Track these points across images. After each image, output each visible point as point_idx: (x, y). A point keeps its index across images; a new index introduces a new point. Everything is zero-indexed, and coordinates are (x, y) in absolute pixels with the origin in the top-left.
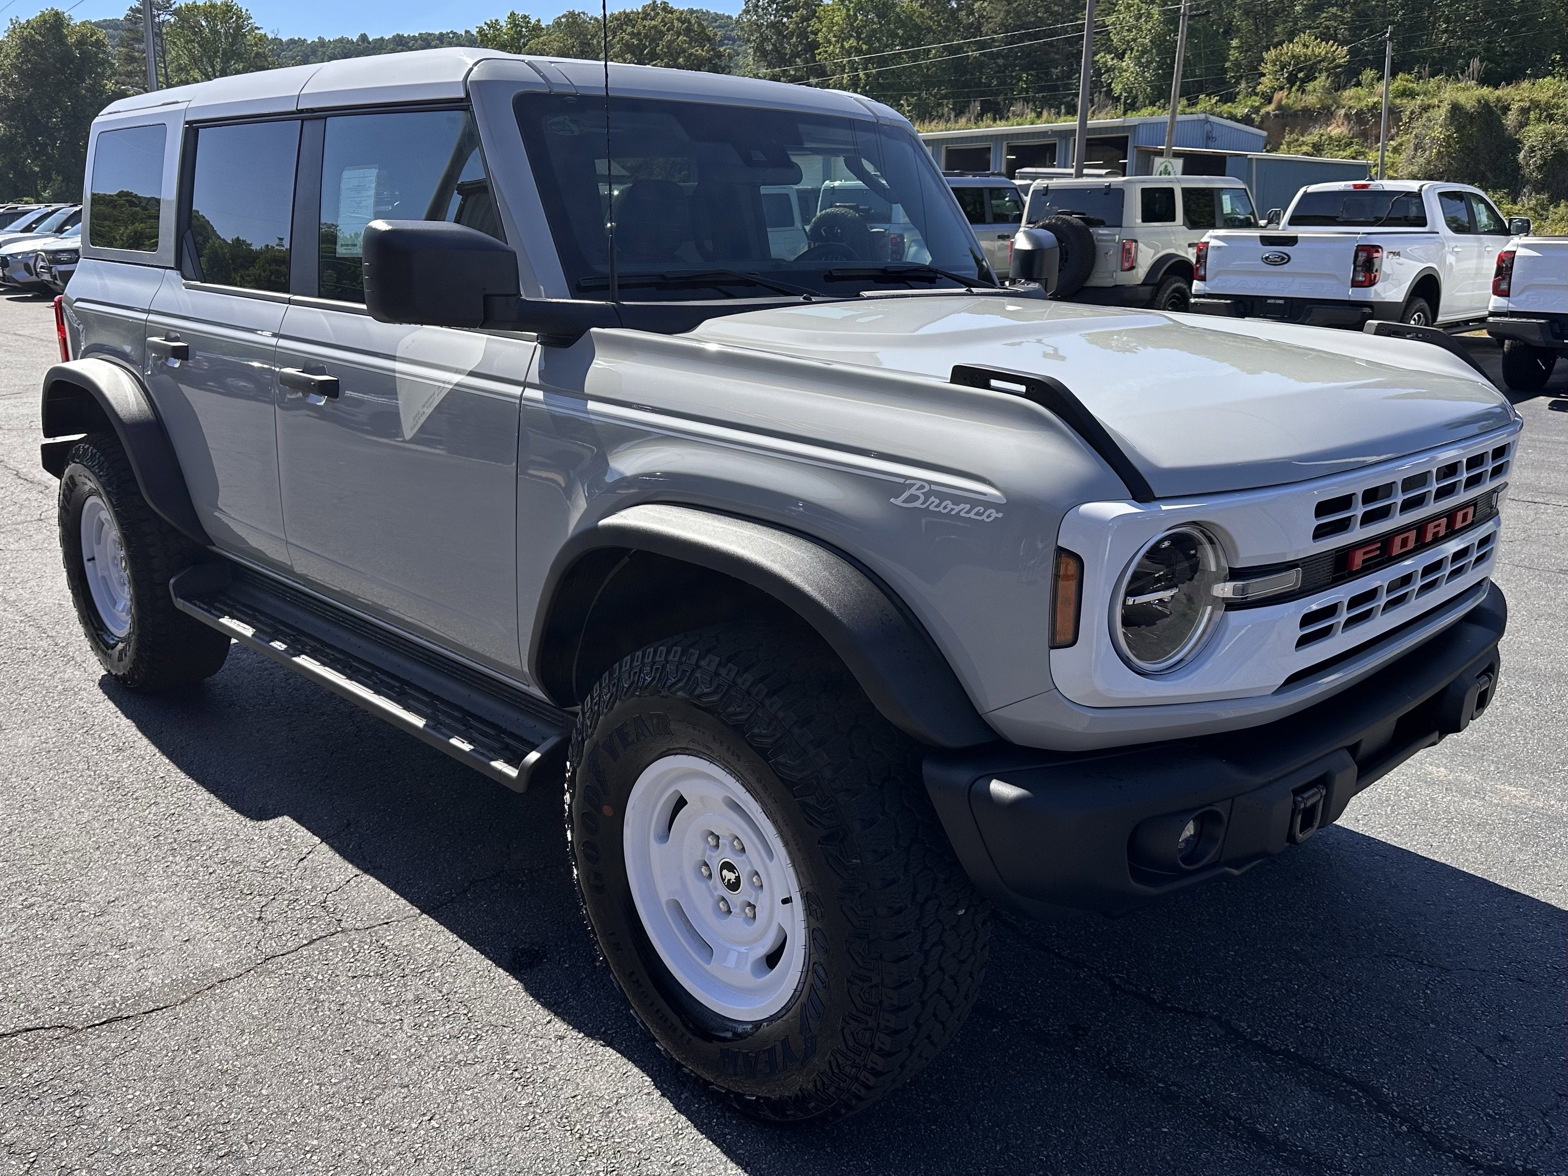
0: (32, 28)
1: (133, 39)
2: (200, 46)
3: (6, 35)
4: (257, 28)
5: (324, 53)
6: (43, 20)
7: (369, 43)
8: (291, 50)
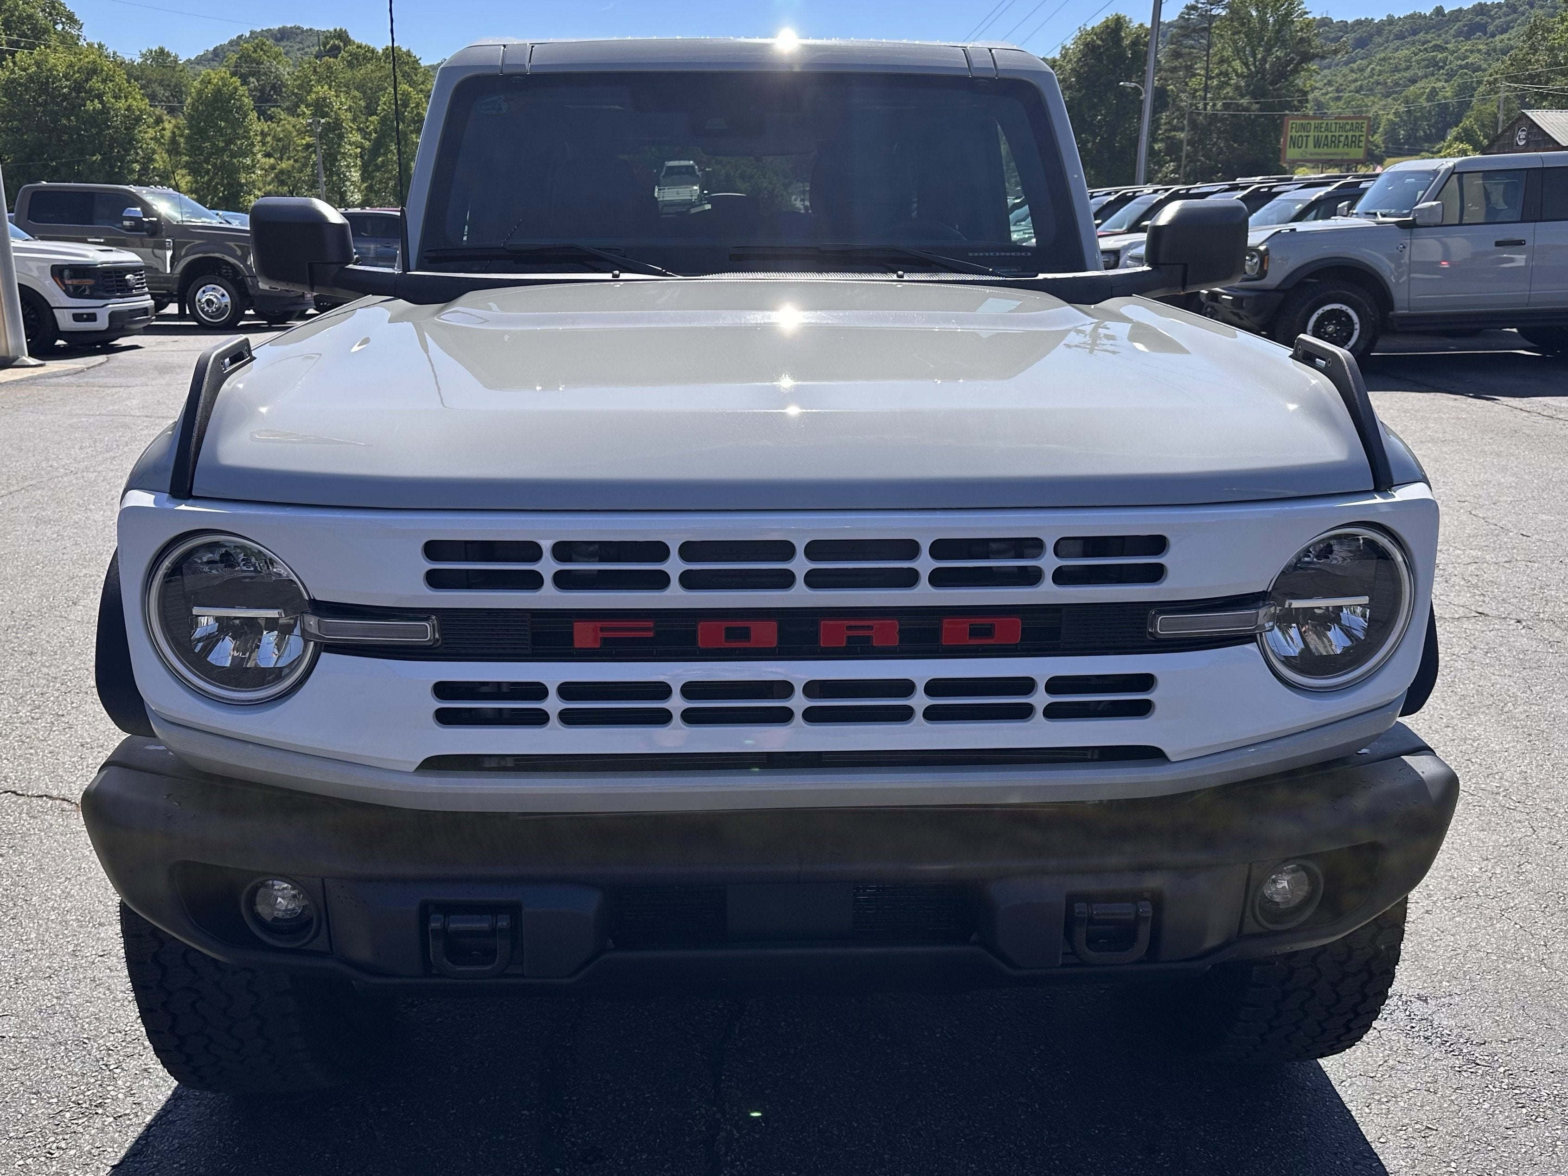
0: (1095, 34)
1: (1183, 36)
2: (1246, 36)
3: (1073, 42)
4: (1307, 13)
5: (1390, 31)
6: (1106, 26)
7: (1444, 15)
8: (1354, 32)
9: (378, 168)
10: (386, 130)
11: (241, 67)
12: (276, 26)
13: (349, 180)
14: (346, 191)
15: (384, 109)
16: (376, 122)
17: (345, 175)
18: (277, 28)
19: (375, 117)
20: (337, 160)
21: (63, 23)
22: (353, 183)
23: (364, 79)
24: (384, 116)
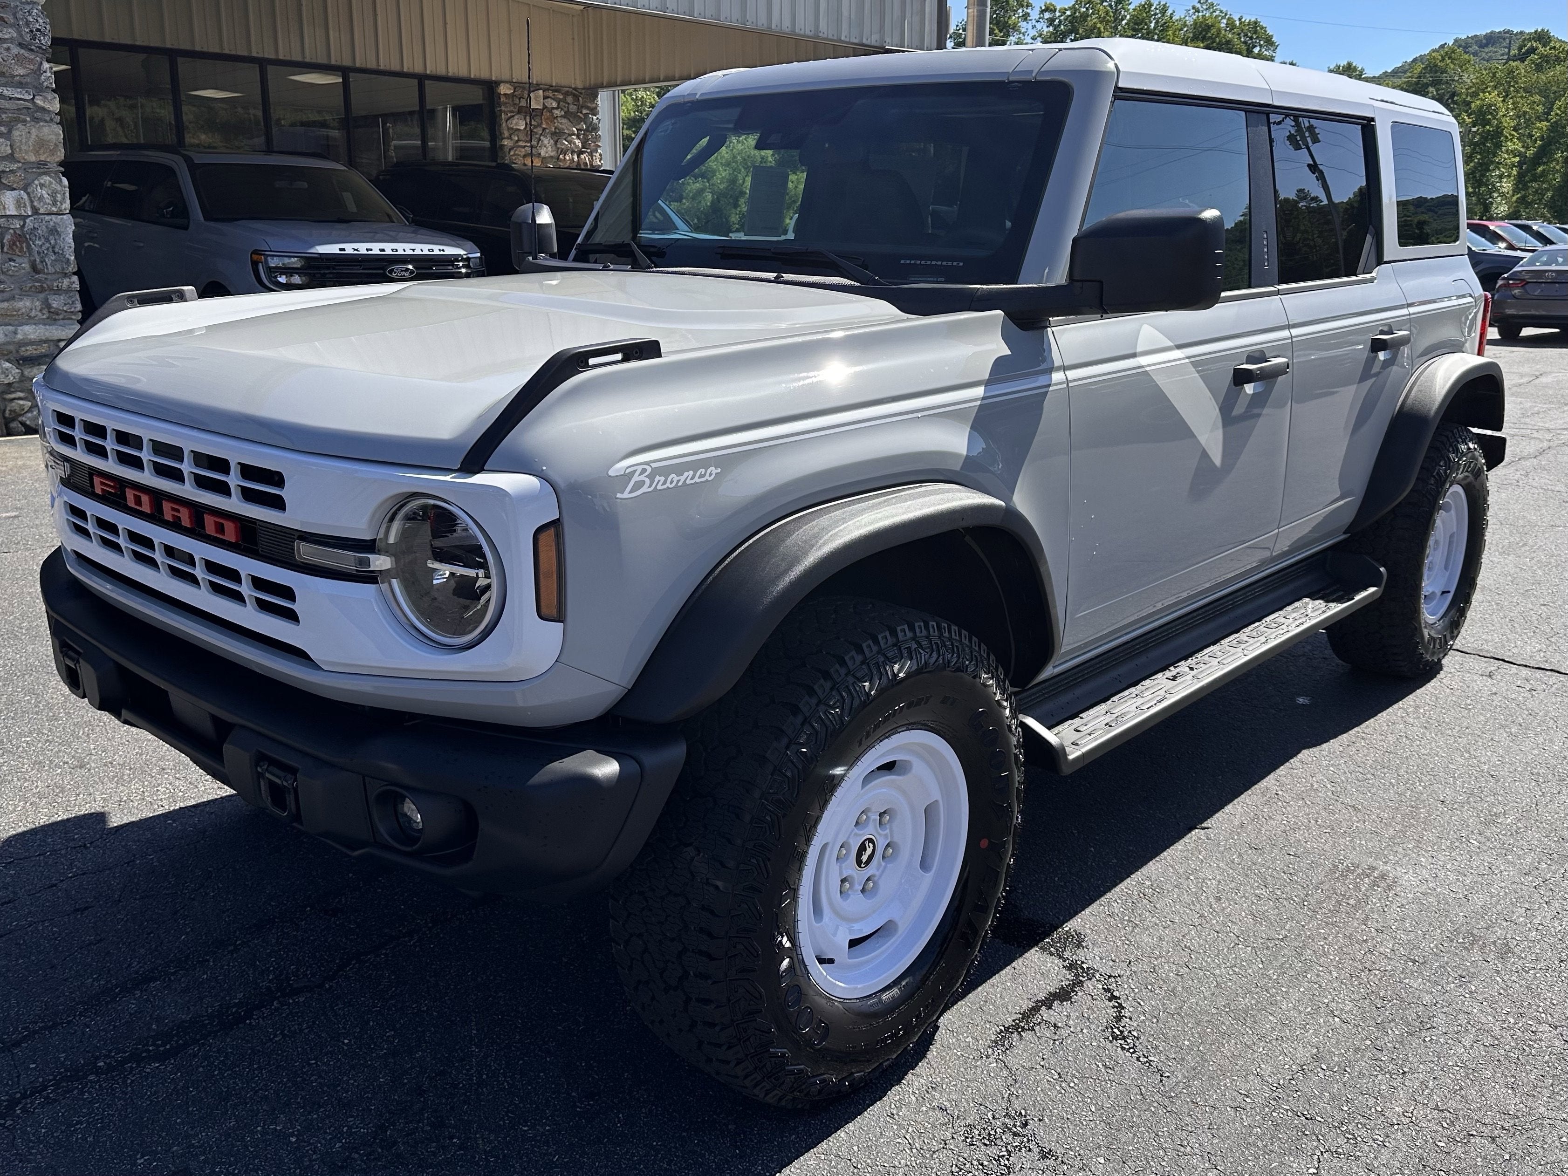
9: (1535, 179)
10: (1554, 137)
11: (1425, 77)
12: (1482, 32)
13: (1497, 190)
14: (1491, 203)
15: (1557, 114)
16: (1545, 129)
17: (1494, 186)
18: (1484, 33)
19: (1545, 123)
20: (1489, 170)
21: (1261, 46)
22: (1503, 195)
23: (1549, 83)
24: (1556, 122)
